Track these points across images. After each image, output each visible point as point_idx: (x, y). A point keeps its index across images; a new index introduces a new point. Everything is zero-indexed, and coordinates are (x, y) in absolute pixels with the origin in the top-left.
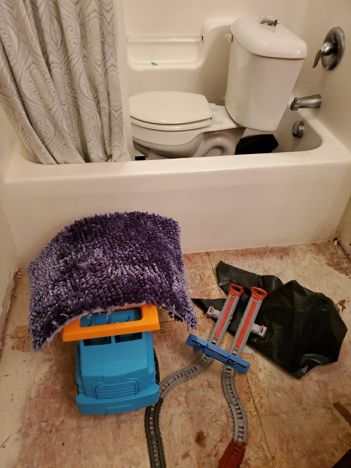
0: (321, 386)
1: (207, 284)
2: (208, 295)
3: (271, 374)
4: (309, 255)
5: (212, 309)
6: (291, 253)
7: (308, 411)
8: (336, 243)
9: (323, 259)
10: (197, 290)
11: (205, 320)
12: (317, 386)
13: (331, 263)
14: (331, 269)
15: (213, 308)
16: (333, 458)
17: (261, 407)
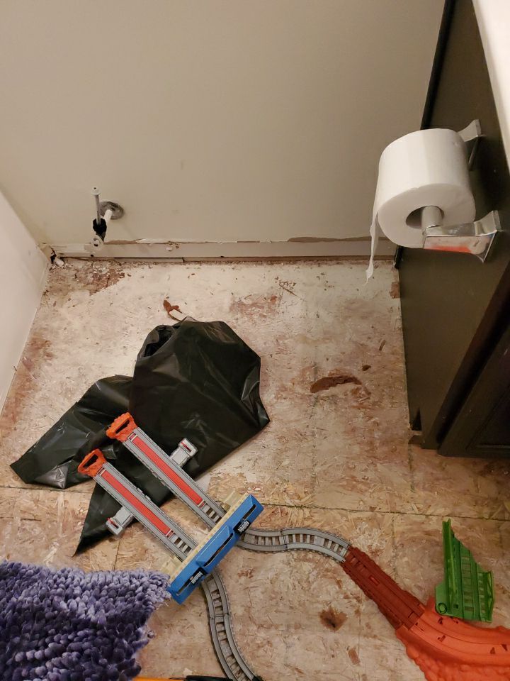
0: (284, 396)
1: (52, 513)
2: (76, 517)
3: (252, 462)
4: (63, 311)
5: (112, 523)
6: (48, 337)
7: (315, 430)
8: (60, 263)
9: (80, 295)
10: (57, 536)
11: (125, 542)
12: (283, 401)
13: (92, 287)
14: (103, 292)
15: (111, 519)
16: (380, 426)
17: (299, 498)
